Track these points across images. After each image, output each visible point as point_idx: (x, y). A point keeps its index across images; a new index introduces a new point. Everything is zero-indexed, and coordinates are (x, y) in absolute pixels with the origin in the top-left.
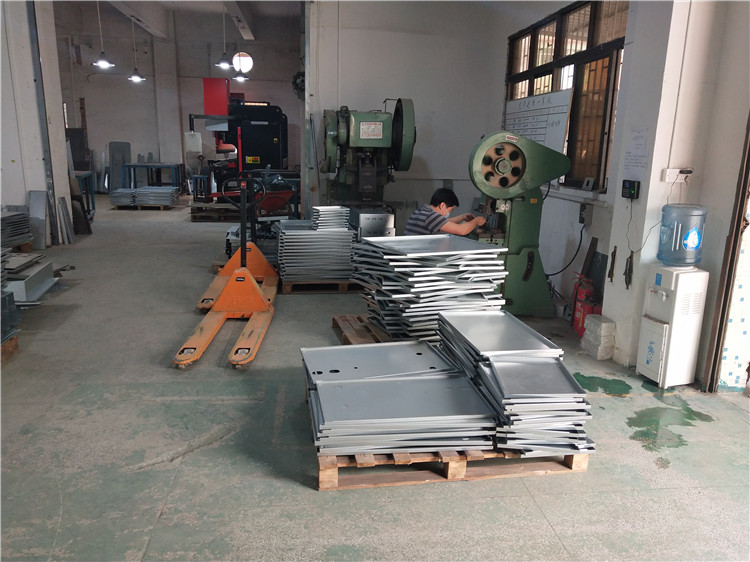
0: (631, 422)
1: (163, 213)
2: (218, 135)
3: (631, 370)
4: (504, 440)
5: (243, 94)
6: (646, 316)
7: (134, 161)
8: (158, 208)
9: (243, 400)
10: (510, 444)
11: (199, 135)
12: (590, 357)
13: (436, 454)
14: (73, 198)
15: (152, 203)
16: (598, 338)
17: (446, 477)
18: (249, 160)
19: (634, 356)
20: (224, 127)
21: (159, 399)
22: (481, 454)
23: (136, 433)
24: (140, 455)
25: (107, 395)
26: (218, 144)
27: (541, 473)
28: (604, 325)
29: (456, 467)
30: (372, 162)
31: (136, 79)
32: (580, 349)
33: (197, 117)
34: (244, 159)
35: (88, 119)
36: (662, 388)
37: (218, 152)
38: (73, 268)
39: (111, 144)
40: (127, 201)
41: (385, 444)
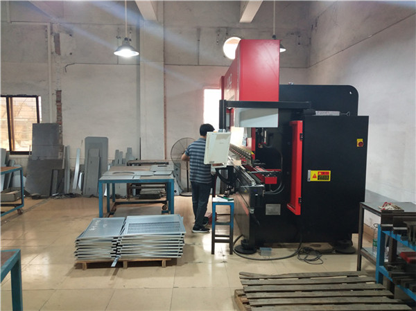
8: (157, 263)
35: (64, 113)
39: (87, 139)
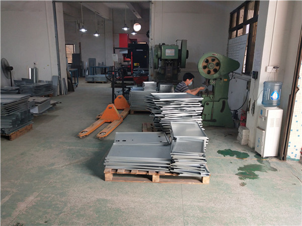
0: (240, 169)
1: (103, 84)
2: (124, 55)
3: (253, 150)
4: (173, 169)
5: (136, 39)
6: (258, 127)
7: (97, 65)
8: (102, 83)
9: (96, 150)
10: (175, 170)
11: (117, 55)
12: (239, 143)
13: (148, 172)
14: (68, 78)
15: (99, 81)
16: (242, 135)
17: (152, 181)
18: (135, 64)
19: (254, 144)
20: (126, 52)
21: (68, 148)
22: (164, 173)
23: (55, 157)
24: (53, 164)
25: (52, 145)
26: (124, 58)
27: (190, 183)
28: (244, 131)
29: (155, 177)
30: (171, 65)
31: (97, 35)
32: (237, 140)
33: (116, 48)
34: (133, 64)
36: (263, 157)
37: (124, 61)
38: (61, 103)
39: (89, 59)
40: (91, 80)
41: (129, 166)
